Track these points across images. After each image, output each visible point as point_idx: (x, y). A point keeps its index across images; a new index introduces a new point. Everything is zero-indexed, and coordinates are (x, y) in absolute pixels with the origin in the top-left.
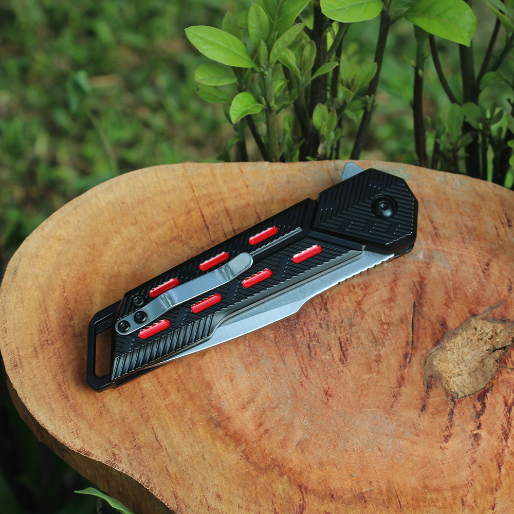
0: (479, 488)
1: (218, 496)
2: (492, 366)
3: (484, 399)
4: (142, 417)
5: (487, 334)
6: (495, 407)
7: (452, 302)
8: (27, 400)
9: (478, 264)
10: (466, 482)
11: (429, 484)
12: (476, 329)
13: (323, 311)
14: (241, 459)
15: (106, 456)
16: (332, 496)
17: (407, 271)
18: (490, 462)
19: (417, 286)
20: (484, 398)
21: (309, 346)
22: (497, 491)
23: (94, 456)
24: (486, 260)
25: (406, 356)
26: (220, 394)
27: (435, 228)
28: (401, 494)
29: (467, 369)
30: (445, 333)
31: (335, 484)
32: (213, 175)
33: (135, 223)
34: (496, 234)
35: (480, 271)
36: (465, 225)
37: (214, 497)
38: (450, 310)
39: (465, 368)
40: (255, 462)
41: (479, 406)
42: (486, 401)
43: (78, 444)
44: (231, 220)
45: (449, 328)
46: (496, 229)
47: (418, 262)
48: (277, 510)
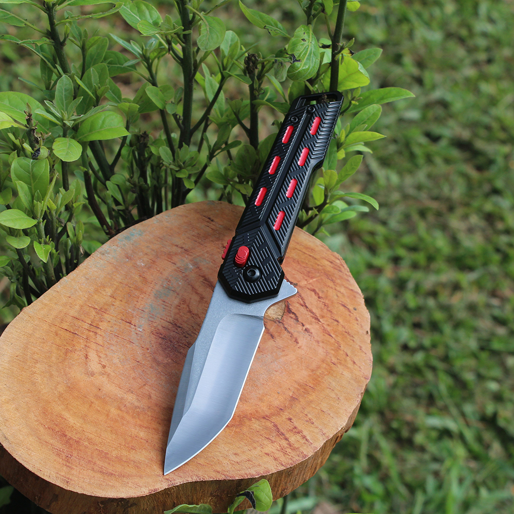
0: (333, 352)
1: (235, 454)
3: (291, 311)
6: (299, 311)
8: (94, 493)
9: (219, 250)
10: (325, 354)
11: (312, 368)
13: (179, 329)
15: (164, 484)
16: (281, 409)
17: (193, 278)
18: (324, 337)
22: (340, 347)
23: (160, 489)
24: (221, 245)
27: (182, 248)
28: (307, 382)
31: (276, 403)
32: (46, 305)
33: (37, 362)
34: (210, 229)
36: (193, 236)
37: (234, 456)
41: (292, 316)
42: (293, 311)
43: (145, 490)
44: (82, 321)
46: (208, 226)
47: (193, 270)
48: (267, 437)
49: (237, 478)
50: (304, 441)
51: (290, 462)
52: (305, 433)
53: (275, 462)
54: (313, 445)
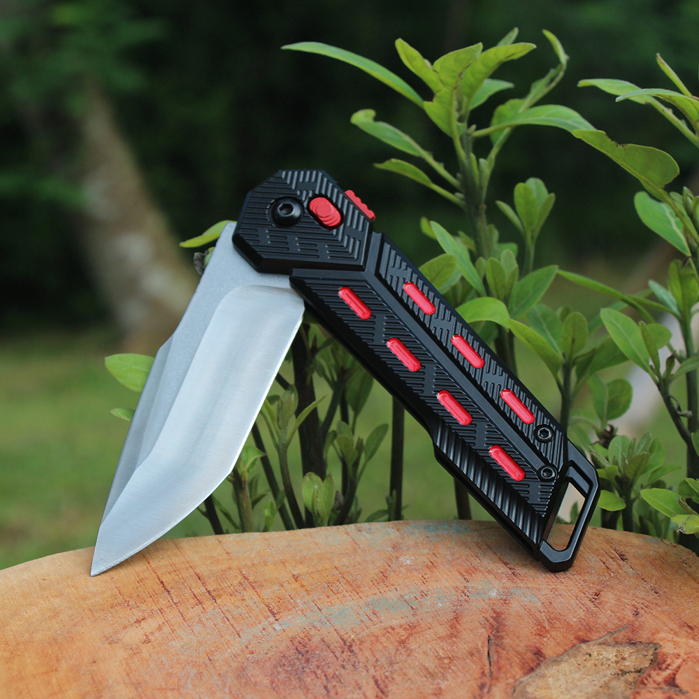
2: (623, 690)
7: (548, 631)
9: (582, 595)
12: (590, 655)
13: (347, 653)
17: (474, 608)
19: (492, 621)
21: (326, 687)
24: (593, 591)
25: (482, 687)
27: (511, 569)
29: (582, 694)
30: (541, 661)
34: (605, 567)
35: (586, 601)
38: (545, 639)
39: (579, 694)
44: (203, 583)
45: (547, 656)
46: (604, 563)
47: (490, 599)
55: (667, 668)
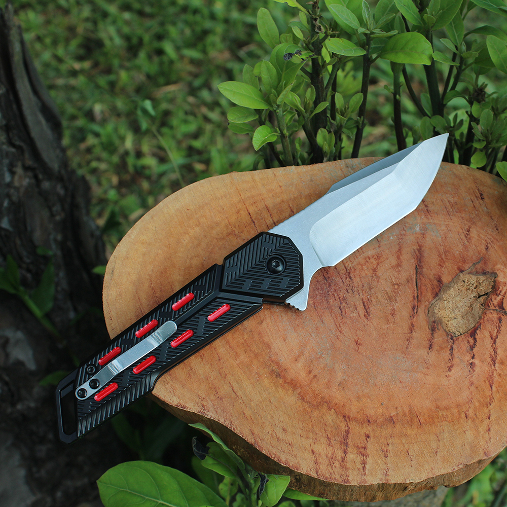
0: (477, 404)
1: (284, 430)
2: (478, 309)
4: (221, 375)
5: (473, 284)
6: (483, 341)
7: (444, 262)
9: (461, 231)
10: (467, 400)
11: (439, 405)
12: (464, 282)
13: (348, 279)
14: (298, 400)
15: (197, 407)
16: (369, 421)
17: (408, 241)
18: (484, 383)
19: (417, 252)
20: (475, 335)
21: (340, 308)
22: (490, 404)
23: (189, 409)
24: (467, 227)
25: (413, 308)
26: (277, 351)
27: (426, 206)
28: (420, 414)
30: (441, 287)
31: (371, 412)
32: (254, 180)
33: (198, 225)
34: (472, 206)
35: (463, 237)
36: (449, 201)
37: (281, 431)
38: (443, 269)
39: (459, 313)
40: (309, 401)
41: (471, 341)
42: (476, 337)
43: (175, 400)
44: (271, 215)
45: (444, 283)
46: (472, 202)
47: (416, 233)
48: (329, 436)
49: (264, 452)
50: (361, 467)
51: (328, 475)
52: (370, 461)
53: (312, 464)
54: (365, 477)
55: (500, 294)
